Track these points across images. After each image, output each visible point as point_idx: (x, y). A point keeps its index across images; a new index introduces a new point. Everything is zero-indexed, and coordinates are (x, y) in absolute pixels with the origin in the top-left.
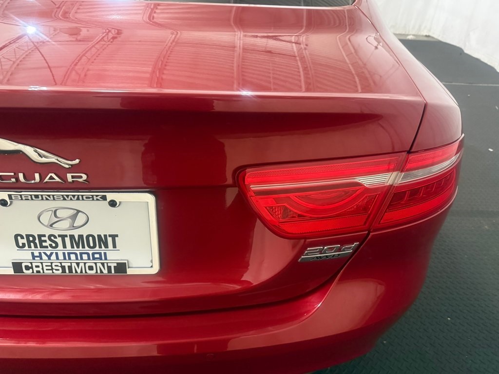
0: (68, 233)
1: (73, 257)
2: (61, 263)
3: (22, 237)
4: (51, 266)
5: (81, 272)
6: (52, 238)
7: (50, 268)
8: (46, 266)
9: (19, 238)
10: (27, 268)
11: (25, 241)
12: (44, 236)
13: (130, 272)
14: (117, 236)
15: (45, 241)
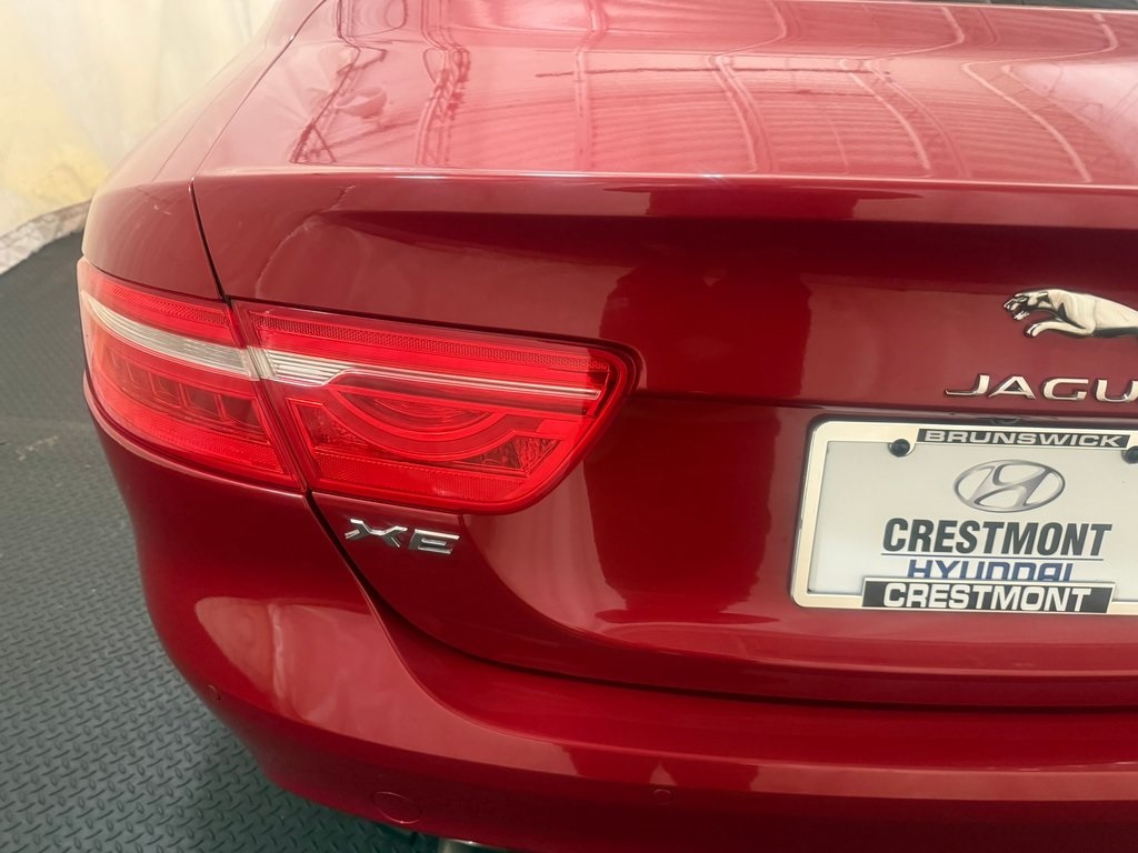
0: (1007, 519)
1: (998, 572)
2: (971, 586)
3: (904, 525)
4: (949, 592)
5: (1009, 607)
6: (970, 529)
7: (945, 596)
8: (938, 592)
9: (897, 526)
10: (896, 595)
11: (907, 535)
12: (953, 524)
13: (1113, 609)
14: (1109, 527)
15: (951, 536)
